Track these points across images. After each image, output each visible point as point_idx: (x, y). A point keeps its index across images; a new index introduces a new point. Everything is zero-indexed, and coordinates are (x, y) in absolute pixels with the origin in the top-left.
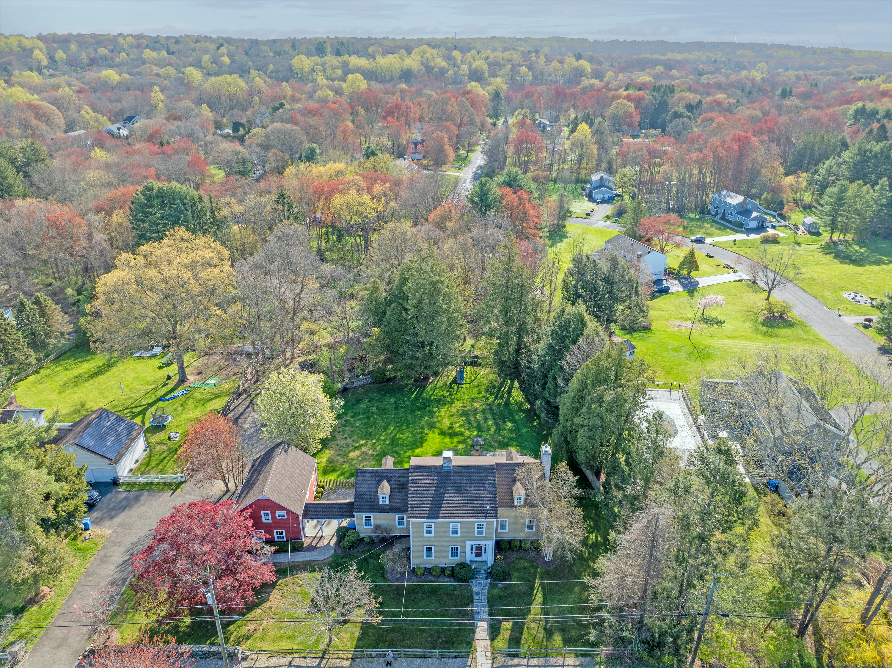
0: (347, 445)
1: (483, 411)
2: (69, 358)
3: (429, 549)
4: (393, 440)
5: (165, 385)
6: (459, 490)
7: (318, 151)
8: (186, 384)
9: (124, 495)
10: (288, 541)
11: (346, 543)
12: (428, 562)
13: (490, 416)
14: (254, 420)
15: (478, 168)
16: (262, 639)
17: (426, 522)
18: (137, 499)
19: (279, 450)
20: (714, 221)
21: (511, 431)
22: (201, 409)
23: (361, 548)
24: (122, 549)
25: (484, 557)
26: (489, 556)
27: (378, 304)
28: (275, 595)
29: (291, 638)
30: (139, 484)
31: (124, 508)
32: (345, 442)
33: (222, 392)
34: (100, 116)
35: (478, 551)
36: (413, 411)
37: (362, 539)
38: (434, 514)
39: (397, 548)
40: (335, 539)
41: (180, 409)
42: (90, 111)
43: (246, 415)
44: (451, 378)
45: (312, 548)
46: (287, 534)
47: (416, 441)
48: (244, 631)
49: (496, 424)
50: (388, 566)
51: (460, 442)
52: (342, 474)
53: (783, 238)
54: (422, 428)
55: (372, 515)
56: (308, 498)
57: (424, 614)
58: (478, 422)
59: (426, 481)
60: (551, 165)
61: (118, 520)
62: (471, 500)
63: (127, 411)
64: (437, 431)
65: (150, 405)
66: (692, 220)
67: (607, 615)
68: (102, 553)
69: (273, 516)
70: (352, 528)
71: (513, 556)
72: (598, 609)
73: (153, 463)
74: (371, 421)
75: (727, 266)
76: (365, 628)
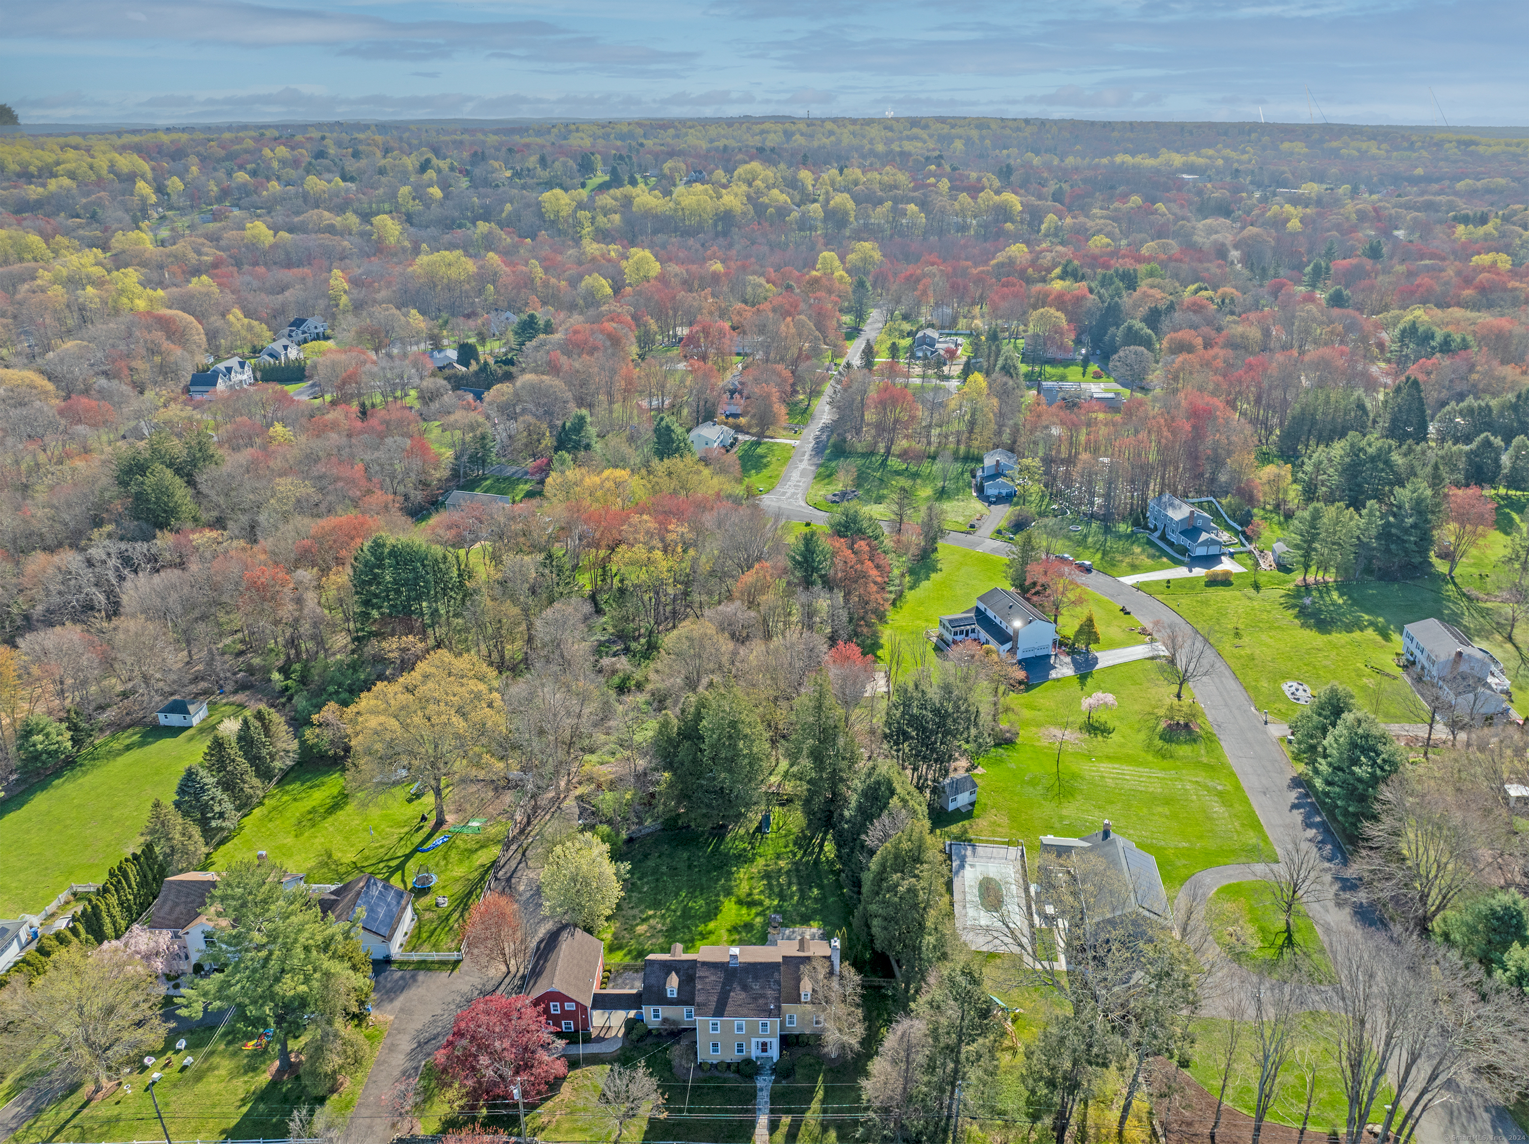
0: (634, 917)
1: (788, 872)
2: (293, 781)
3: (715, 1045)
4: (684, 911)
5: (421, 828)
6: (745, 988)
7: (589, 419)
8: (445, 828)
9: (399, 974)
10: (577, 1031)
11: (634, 1036)
12: (713, 1057)
13: (794, 880)
14: (530, 880)
15: (822, 430)
16: (557, 1130)
17: (712, 1020)
18: (414, 978)
19: (565, 934)
20: (1150, 543)
21: (816, 900)
22: (467, 863)
23: (649, 1040)
24: (407, 1037)
25: (768, 1054)
26: (774, 1053)
27: (670, 740)
28: (566, 1088)
29: (583, 1130)
30: (413, 963)
31: (402, 989)
32: (631, 912)
33: (488, 839)
34: (255, 323)
35: (764, 1047)
36: (709, 872)
37: (650, 1031)
38: (719, 1012)
39: (684, 1042)
40: (623, 1030)
41: (443, 863)
42: (241, 316)
43: (519, 874)
44: (756, 824)
45: (600, 1039)
46: (576, 1025)
47: (709, 912)
48: (539, 1122)
49: (801, 890)
50: (676, 1062)
51: (757, 914)
52: (630, 952)
53: (1239, 575)
54: (718, 895)
55: (660, 1008)
56: (596, 989)
57: (709, 1111)
58: (780, 885)
59: (713, 978)
60: (930, 426)
61: (399, 1002)
62: (755, 999)
63: (381, 865)
64: (733, 899)
65: (408, 857)
66: (1120, 537)
67: (872, 1115)
68: (389, 1041)
69: (562, 1007)
70: (639, 1020)
71: (799, 1052)
72: (867, 1109)
73: (424, 935)
74: (661, 885)
75: (1144, 632)
76: (652, 1122)
